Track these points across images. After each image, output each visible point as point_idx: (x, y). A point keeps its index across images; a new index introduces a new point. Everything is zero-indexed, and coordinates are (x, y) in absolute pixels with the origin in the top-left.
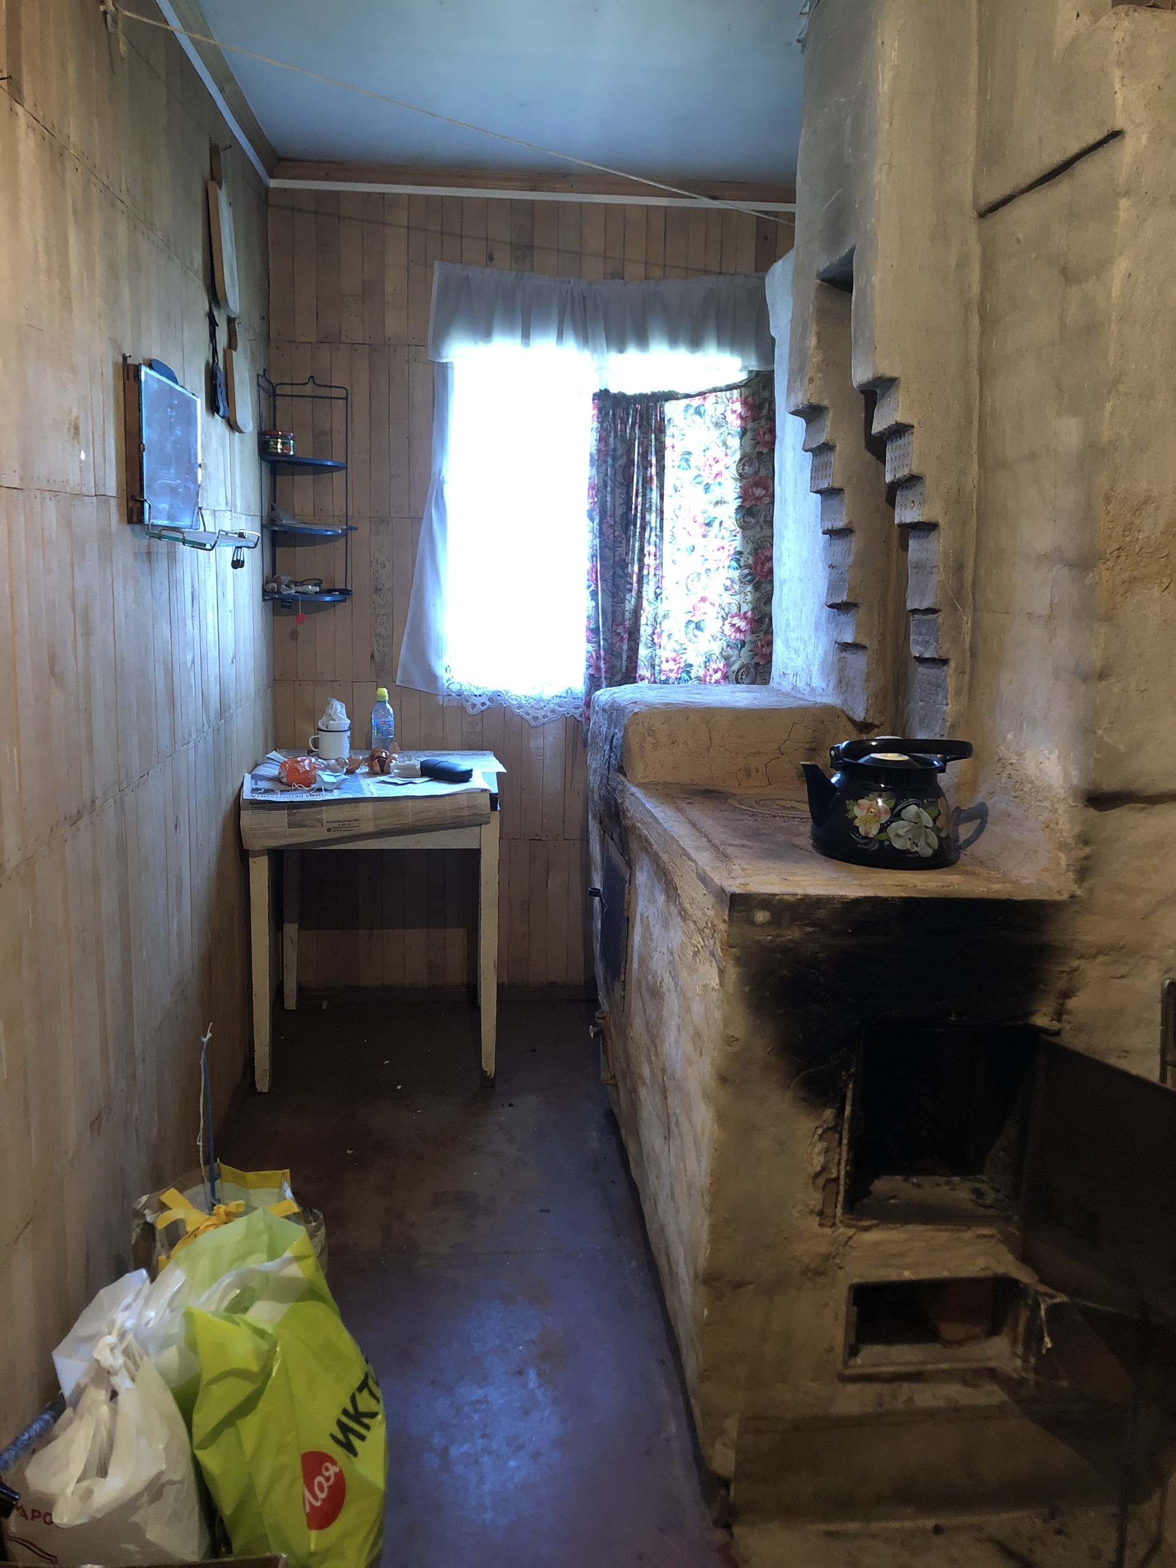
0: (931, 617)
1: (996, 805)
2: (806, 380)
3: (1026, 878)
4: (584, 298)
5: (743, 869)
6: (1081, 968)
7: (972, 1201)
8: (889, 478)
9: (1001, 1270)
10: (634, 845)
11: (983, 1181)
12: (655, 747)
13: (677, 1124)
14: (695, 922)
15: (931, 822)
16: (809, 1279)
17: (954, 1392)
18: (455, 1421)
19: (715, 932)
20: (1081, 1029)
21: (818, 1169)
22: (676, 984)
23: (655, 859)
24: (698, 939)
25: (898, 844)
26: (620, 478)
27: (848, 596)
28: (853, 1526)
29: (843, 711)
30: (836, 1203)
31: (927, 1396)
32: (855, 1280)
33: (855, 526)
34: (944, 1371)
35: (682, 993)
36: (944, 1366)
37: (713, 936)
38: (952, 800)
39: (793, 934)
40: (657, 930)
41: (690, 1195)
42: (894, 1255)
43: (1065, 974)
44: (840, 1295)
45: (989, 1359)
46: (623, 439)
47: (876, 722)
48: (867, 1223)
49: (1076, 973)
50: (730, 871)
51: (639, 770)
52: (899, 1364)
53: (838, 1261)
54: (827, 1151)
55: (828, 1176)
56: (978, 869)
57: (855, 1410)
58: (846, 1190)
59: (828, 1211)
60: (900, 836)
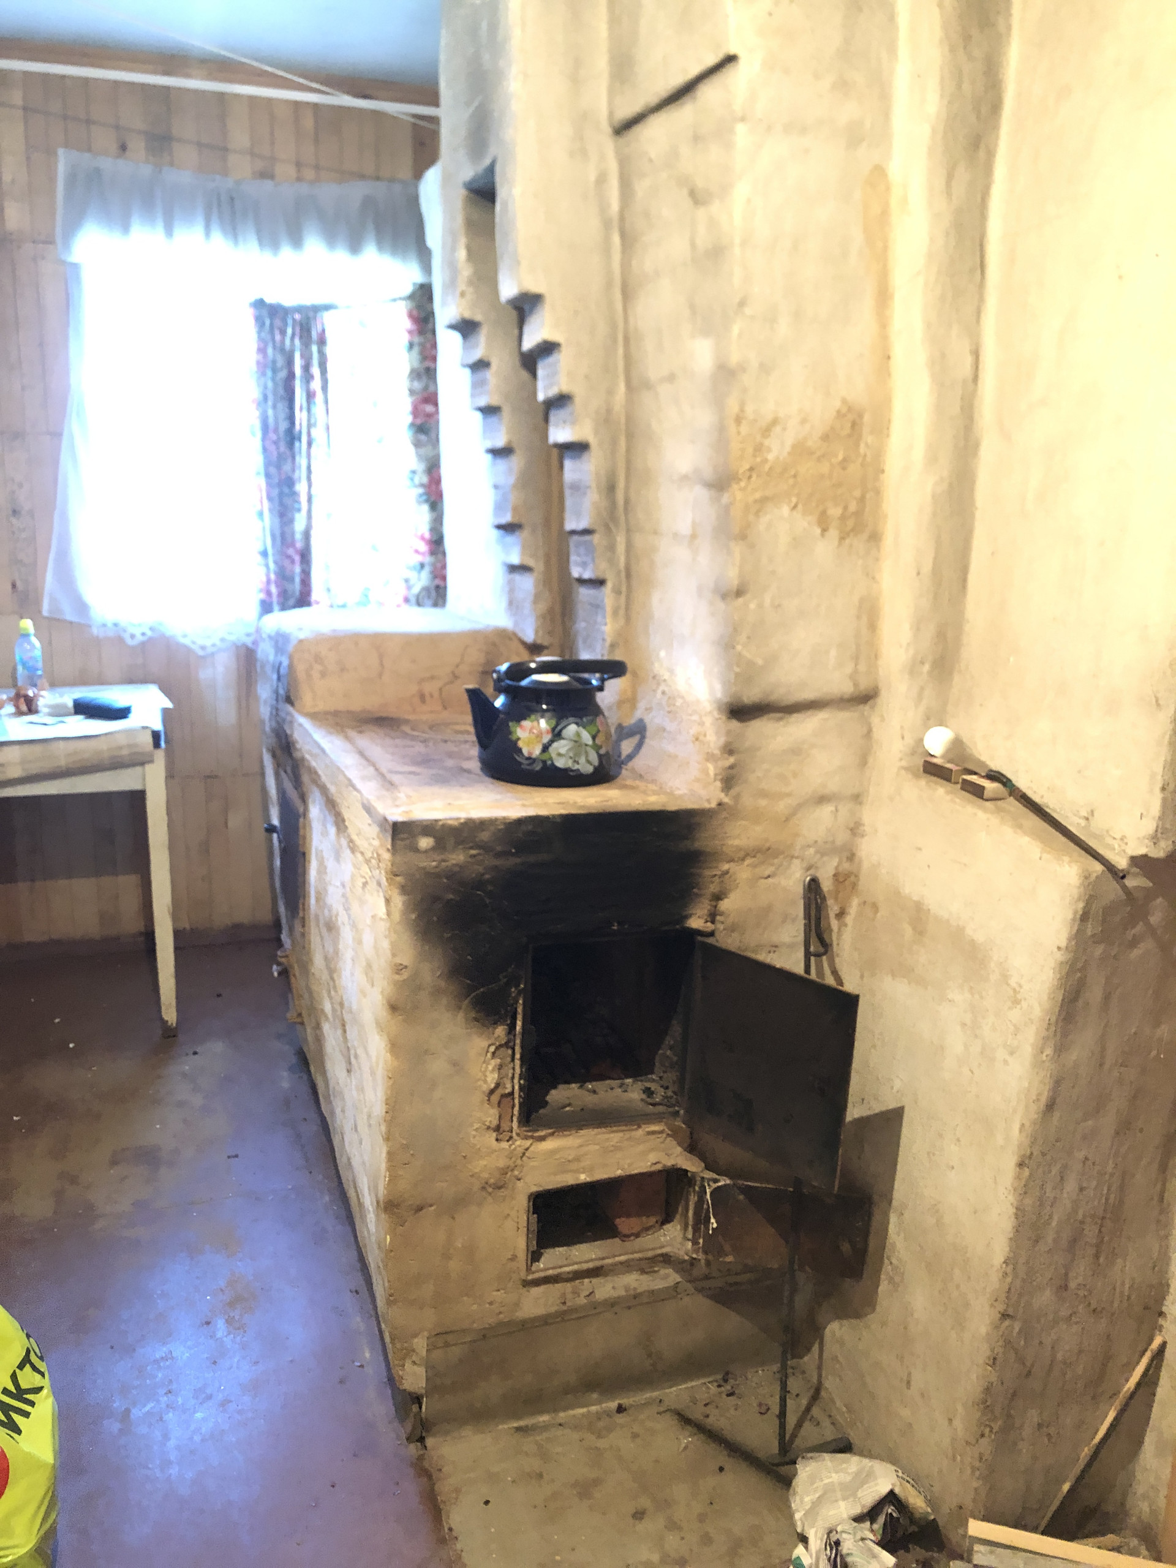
0: (587, 538)
1: (653, 720)
2: (458, 293)
3: (679, 789)
4: (232, 199)
5: (409, 797)
6: (731, 871)
7: (642, 1100)
8: (541, 397)
9: (669, 1162)
10: (305, 778)
11: (654, 1081)
12: (323, 675)
13: (356, 1056)
14: (362, 853)
15: (590, 739)
16: (490, 1194)
17: (633, 1281)
18: (136, 1383)
19: (380, 861)
20: (733, 928)
21: (493, 1086)
22: (349, 918)
23: (324, 790)
24: (365, 869)
25: (560, 763)
26: (281, 391)
27: (513, 517)
28: (544, 1418)
29: (515, 634)
30: (512, 1117)
31: (606, 1289)
32: (534, 1189)
33: (514, 445)
34: (621, 1263)
35: (354, 926)
36: (622, 1258)
37: (379, 867)
38: (613, 717)
39: (458, 858)
40: (330, 864)
41: (370, 1126)
42: (569, 1161)
43: (717, 877)
44: (521, 1203)
45: (662, 1247)
46: (282, 350)
47: (545, 643)
48: (542, 1133)
49: (727, 876)
50: (395, 799)
51: (307, 698)
52: (580, 1263)
53: (516, 1173)
54: (500, 1067)
55: (503, 1092)
56: (638, 782)
57: (540, 1311)
58: (520, 1104)
59: (505, 1126)
60: (562, 755)
